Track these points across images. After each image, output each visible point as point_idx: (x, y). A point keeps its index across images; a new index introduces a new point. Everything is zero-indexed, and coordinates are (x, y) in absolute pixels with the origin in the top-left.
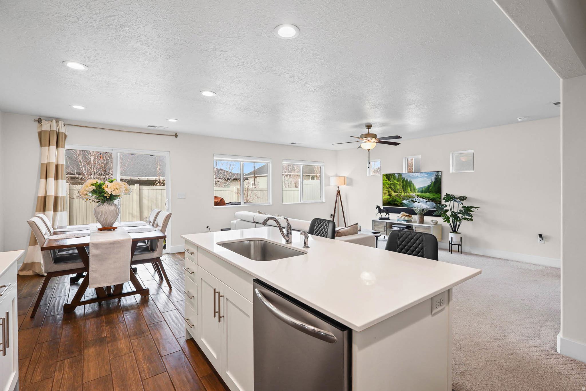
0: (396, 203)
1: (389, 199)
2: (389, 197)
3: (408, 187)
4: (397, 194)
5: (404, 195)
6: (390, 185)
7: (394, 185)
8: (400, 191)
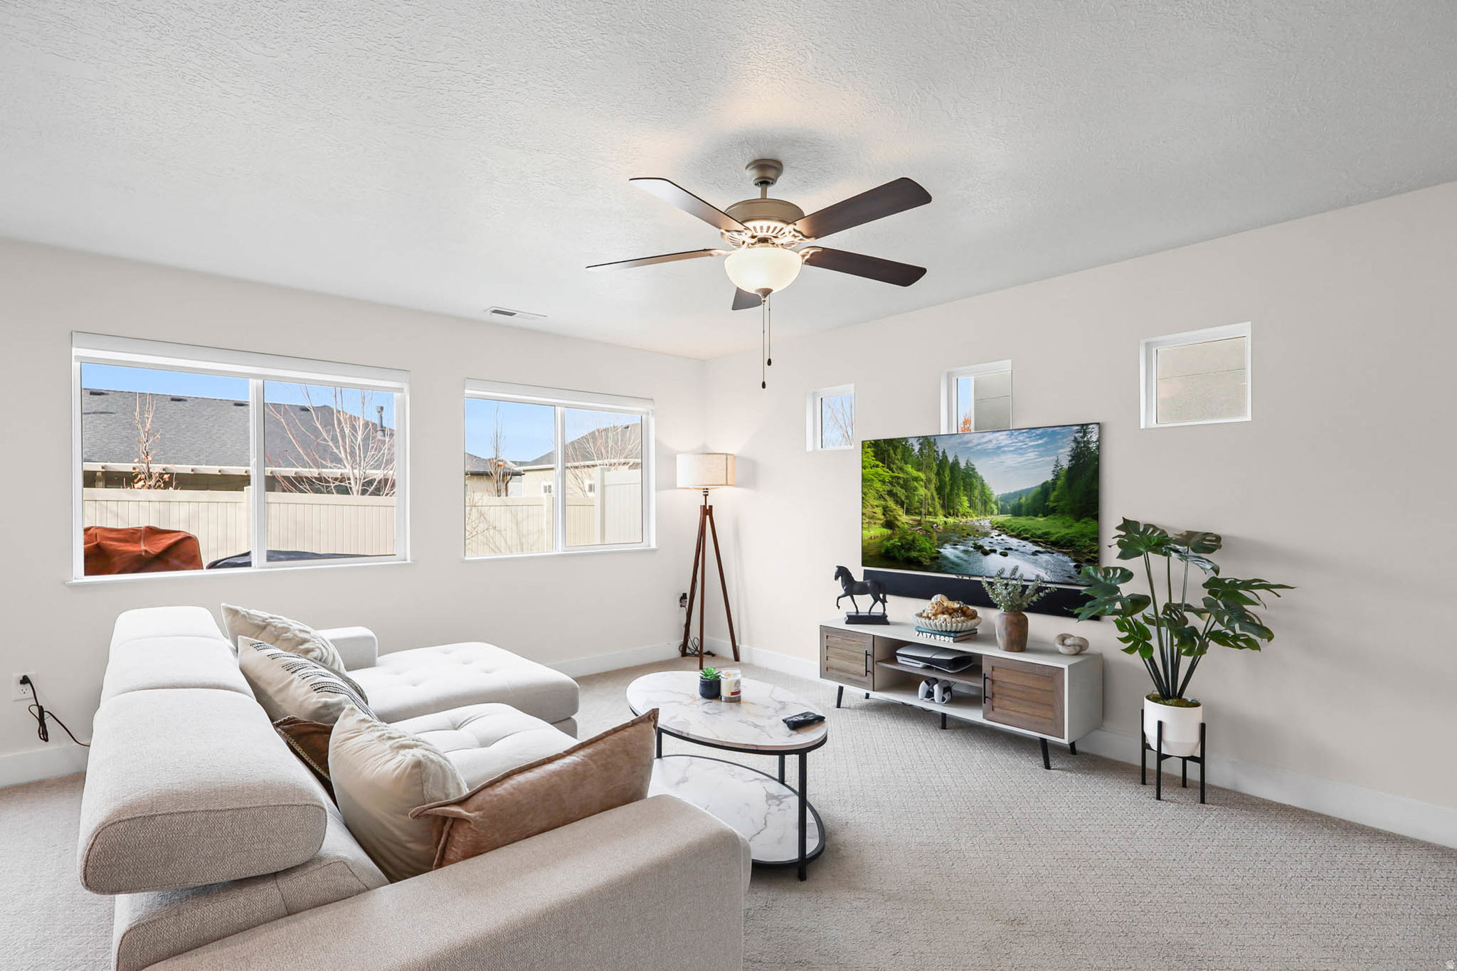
0: (914, 554)
1: (889, 538)
2: (887, 531)
3: (961, 494)
4: (919, 518)
5: (946, 523)
6: (891, 483)
7: (905, 486)
8: (931, 510)
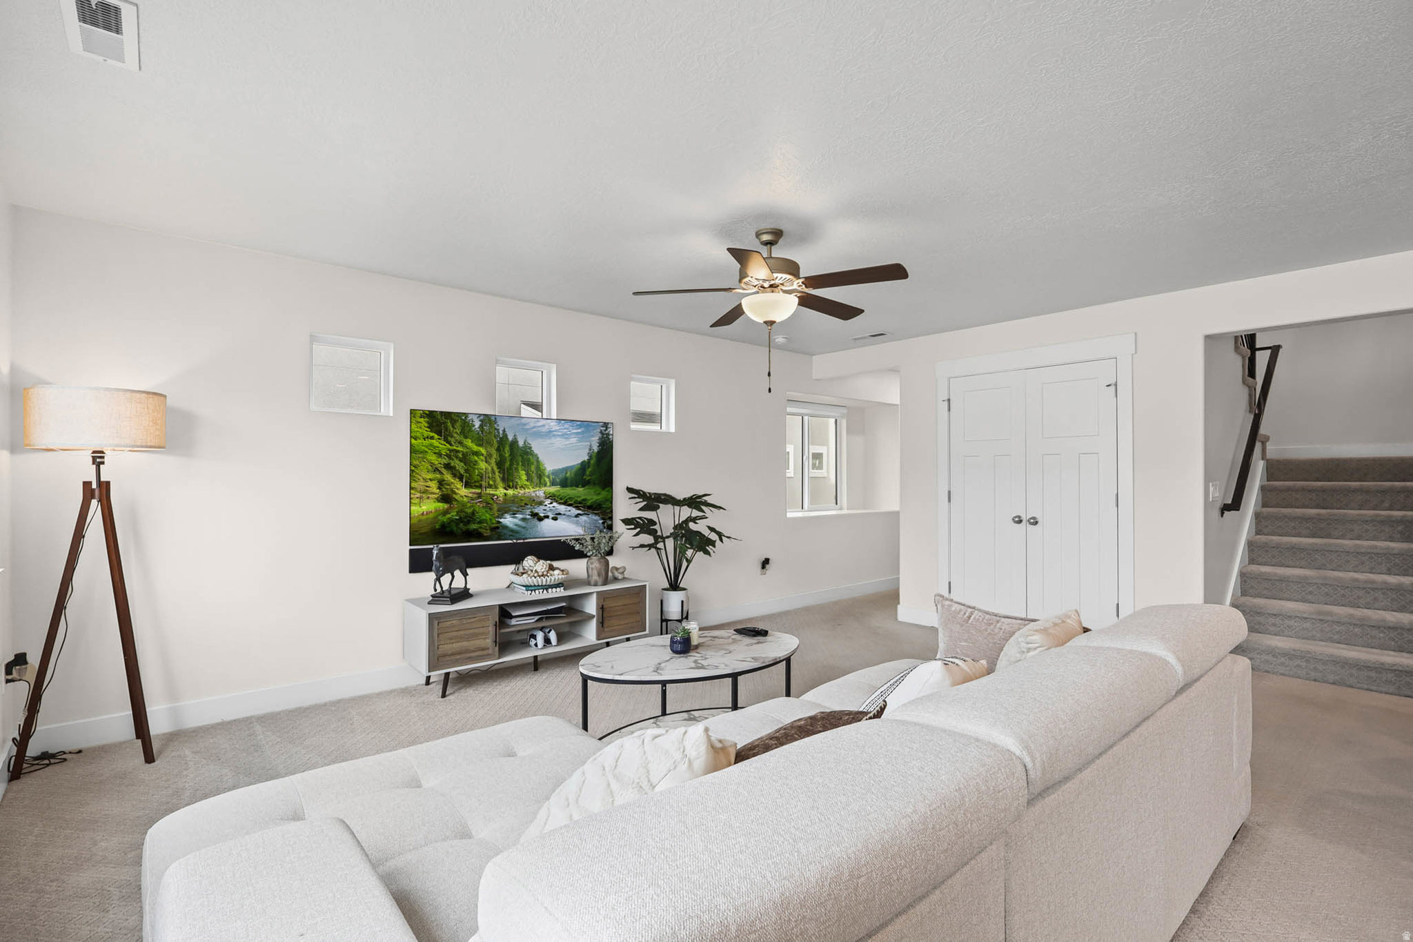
0: (473, 526)
1: (445, 512)
2: (442, 506)
3: (520, 468)
4: (479, 491)
5: (505, 494)
6: (449, 456)
7: (465, 459)
8: (491, 482)
